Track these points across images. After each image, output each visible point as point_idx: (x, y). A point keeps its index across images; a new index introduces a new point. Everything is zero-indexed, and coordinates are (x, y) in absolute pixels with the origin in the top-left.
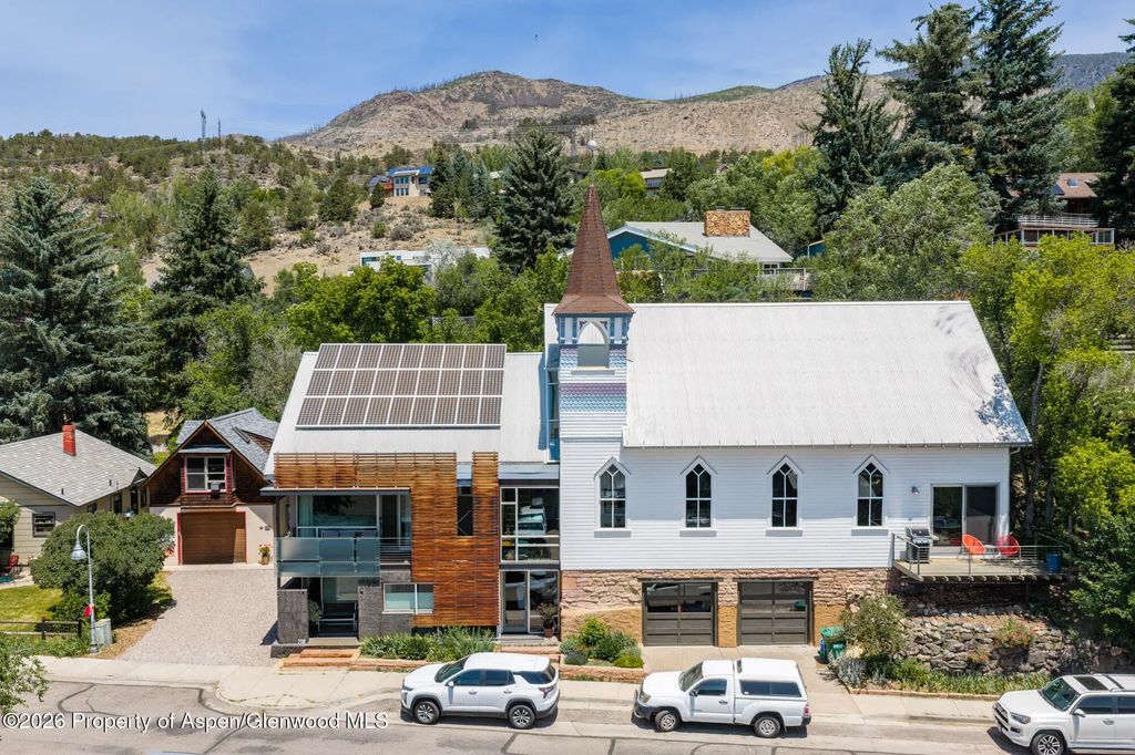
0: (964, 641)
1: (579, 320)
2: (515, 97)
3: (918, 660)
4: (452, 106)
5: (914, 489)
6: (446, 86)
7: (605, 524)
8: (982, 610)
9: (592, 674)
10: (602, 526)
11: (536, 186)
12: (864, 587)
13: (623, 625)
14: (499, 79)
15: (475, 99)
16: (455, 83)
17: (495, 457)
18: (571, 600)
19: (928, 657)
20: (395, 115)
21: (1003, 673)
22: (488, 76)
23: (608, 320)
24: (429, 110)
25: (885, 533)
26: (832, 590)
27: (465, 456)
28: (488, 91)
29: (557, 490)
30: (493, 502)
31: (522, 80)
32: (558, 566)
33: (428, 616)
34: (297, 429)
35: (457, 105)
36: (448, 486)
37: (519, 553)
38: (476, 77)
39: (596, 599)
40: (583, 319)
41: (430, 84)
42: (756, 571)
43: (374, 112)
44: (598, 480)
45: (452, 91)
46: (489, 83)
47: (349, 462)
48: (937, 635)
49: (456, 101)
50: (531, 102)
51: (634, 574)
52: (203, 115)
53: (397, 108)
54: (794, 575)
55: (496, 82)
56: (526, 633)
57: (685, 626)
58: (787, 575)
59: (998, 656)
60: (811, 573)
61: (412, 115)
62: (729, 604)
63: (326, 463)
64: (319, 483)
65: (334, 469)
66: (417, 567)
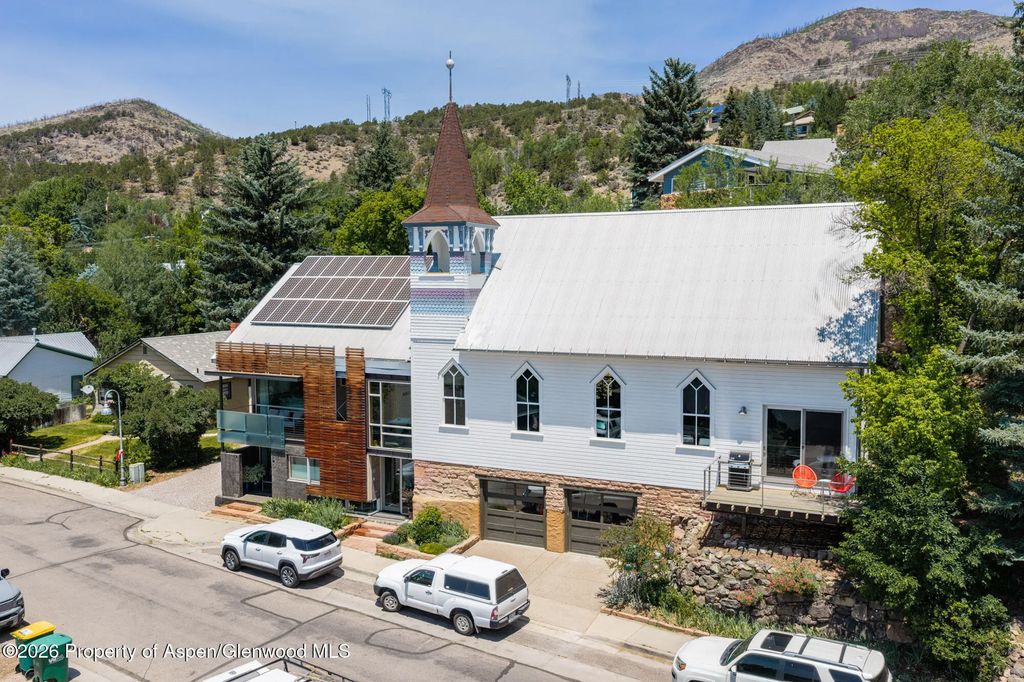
0: (741, 579)
1: (425, 228)
2: (877, 31)
3: (694, 592)
4: (812, 47)
5: (744, 410)
6: (807, 29)
7: (449, 420)
8: (787, 549)
9: (398, 554)
10: (447, 422)
11: (665, 113)
12: (689, 509)
13: (462, 517)
14: (862, 16)
15: (837, 38)
16: (817, 24)
17: (362, 352)
18: (421, 487)
19: (703, 590)
20: (756, 62)
21: (779, 621)
22: (850, 14)
23: (446, 228)
24: (789, 54)
25: (711, 454)
26: (656, 509)
27: (340, 352)
28: (849, 28)
29: (410, 386)
30: (362, 392)
31: (887, 13)
32: (410, 455)
33: (317, 486)
34: (253, 324)
35: (817, 46)
36: (329, 377)
37: (384, 441)
38: (839, 16)
39: (441, 489)
40: (428, 228)
41: (792, 29)
42: (580, 479)
43: (737, 61)
44: (442, 379)
45: (811, 34)
46: (851, 21)
47: (262, 351)
48: (715, 568)
49: (816, 42)
50: (892, 34)
51: (472, 470)
52: (568, 78)
53: (759, 54)
54: (617, 488)
55: (859, 19)
56: (399, 513)
57: (521, 526)
58: (609, 487)
59: (774, 601)
60: (635, 488)
61: (771, 61)
62: (556, 509)
63: (248, 351)
64: (244, 367)
65: (253, 357)
66: (308, 444)
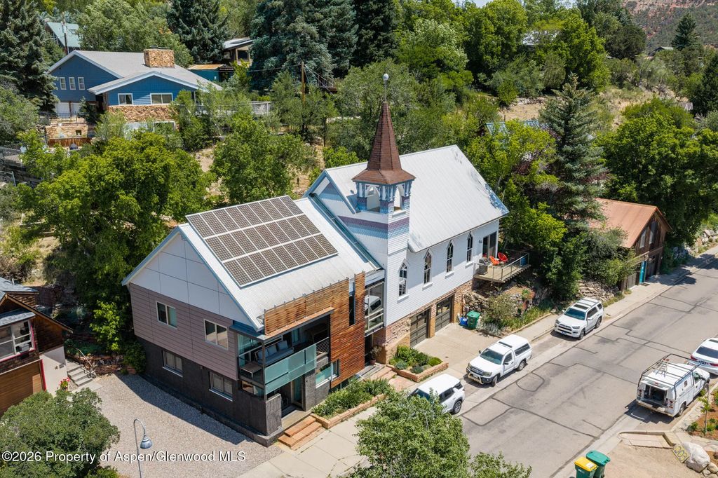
5: (480, 242)
10: (399, 296)
12: (466, 290)
17: (363, 274)
18: (389, 340)
25: (473, 264)
26: (459, 295)
29: (383, 284)
30: (363, 300)
32: (382, 325)
33: (337, 378)
34: (242, 288)
36: (346, 298)
39: (396, 336)
42: (441, 297)
44: (399, 273)
47: (302, 302)
51: (408, 316)
57: (419, 334)
63: (291, 307)
64: (288, 321)
65: (295, 310)
66: (332, 352)
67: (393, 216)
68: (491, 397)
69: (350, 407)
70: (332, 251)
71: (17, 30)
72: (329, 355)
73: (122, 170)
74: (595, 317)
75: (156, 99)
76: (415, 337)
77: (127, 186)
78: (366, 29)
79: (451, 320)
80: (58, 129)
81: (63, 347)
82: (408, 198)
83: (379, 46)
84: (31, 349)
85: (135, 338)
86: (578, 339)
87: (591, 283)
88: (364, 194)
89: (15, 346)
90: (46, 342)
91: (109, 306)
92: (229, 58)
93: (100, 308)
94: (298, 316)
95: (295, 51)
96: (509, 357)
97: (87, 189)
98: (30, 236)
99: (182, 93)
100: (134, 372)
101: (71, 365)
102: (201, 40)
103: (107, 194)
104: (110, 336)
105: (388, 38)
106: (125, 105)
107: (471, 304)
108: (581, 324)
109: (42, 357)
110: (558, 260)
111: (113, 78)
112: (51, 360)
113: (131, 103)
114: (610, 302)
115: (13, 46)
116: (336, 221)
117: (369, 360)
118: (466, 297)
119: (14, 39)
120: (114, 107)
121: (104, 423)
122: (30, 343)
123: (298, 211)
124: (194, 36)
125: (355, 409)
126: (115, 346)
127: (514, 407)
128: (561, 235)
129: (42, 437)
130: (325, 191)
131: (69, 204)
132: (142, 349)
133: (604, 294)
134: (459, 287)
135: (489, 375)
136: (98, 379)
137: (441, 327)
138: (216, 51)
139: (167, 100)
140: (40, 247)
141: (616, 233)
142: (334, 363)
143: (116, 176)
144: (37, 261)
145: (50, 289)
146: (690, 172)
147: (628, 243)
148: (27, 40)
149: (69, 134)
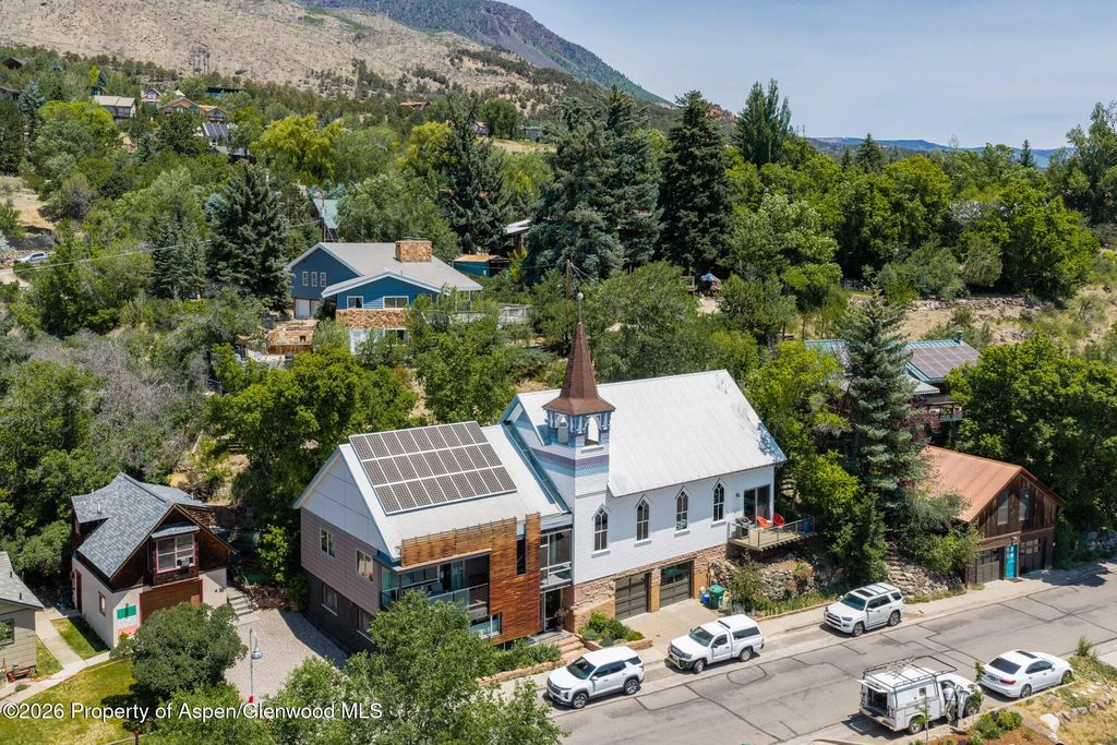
0: (782, 581)
1: (587, 416)
5: (737, 495)
10: (596, 550)
12: (716, 557)
17: (537, 515)
18: (579, 603)
23: (600, 415)
25: (727, 522)
26: (702, 563)
27: (520, 519)
29: (573, 531)
30: (538, 547)
32: (572, 582)
33: (498, 636)
34: (389, 515)
36: (512, 542)
39: (592, 599)
42: (670, 560)
44: (594, 520)
47: (451, 537)
51: (612, 577)
54: (686, 558)
58: (683, 559)
60: (693, 555)
62: (656, 584)
63: (436, 541)
64: (432, 556)
65: (442, 544)
66: (491, 603)
67: (583, 452)
68: (685, 685)
69: (504, 670)
70: (510, 487)
71: (256, 225)
72: (488, 605)
73: (304, 387)
74: (886, 609)
75: (390, 303)
76: (626, 606)
77: (307, 402)
78: (686, 209)
79: (691, 594)
80: (282, 334)
81: (225, 570)
82: (607, 431)
83: (704, 231)
84: (192, 565)
85: (302, 570)
86: (852, 635)
87: (911, 568)
88: (554, 424)
89: (177, 559)
90: (207, 561)
91: (278, 531)
92: (513, 245)
93: (270, 532)
94: (444, 552)
95: (572, 244)
96: (722, 640)
97: (271, 404)
98: (218, 452)
99: (421, 297)
100: (296, 608)
101: (232, 592)
102: (476, 224)
103: (287, 411)
104: (276, 564)
105: (717, 220)
106: (354, 309)
107: (721, 577)
108: (856, 615)
109: (203, 577)
110: (848, 530)
111: (356, 276)
112: (212, 581)
113: (360, 307)
114: (937, 597)
115: (249, 242)
116: (529, 454)
117: (554, 626)
118: (714, 566)
119: (253, 236)
120: (342, 311)
121: (235, 641)
122: (191, 559)
123: (482, 438)
124: (468, 220)
125: (511, 672)
126: (279, 577)
127: (704, 697)
128: (849, 494)
129: (173, 640)
130: (519, 419)
131: (249, 417)
132: (306, 581)
133: (927, 584)
134: (702, 551)
135: (689, 657)
136: (259, 611)
137: (674, 602)
138: (495, 237)
139: (401, 303)
140: (233, 464)
141: (954, 501)
142: (495, 618)
143: (297, 391)
144: (226, 479)
145: (232, 510)
146: (1070, 420)
147: (967, 515)
148: (266, 234)
149: (293, 339)
